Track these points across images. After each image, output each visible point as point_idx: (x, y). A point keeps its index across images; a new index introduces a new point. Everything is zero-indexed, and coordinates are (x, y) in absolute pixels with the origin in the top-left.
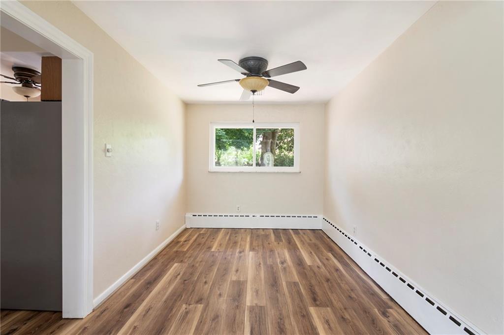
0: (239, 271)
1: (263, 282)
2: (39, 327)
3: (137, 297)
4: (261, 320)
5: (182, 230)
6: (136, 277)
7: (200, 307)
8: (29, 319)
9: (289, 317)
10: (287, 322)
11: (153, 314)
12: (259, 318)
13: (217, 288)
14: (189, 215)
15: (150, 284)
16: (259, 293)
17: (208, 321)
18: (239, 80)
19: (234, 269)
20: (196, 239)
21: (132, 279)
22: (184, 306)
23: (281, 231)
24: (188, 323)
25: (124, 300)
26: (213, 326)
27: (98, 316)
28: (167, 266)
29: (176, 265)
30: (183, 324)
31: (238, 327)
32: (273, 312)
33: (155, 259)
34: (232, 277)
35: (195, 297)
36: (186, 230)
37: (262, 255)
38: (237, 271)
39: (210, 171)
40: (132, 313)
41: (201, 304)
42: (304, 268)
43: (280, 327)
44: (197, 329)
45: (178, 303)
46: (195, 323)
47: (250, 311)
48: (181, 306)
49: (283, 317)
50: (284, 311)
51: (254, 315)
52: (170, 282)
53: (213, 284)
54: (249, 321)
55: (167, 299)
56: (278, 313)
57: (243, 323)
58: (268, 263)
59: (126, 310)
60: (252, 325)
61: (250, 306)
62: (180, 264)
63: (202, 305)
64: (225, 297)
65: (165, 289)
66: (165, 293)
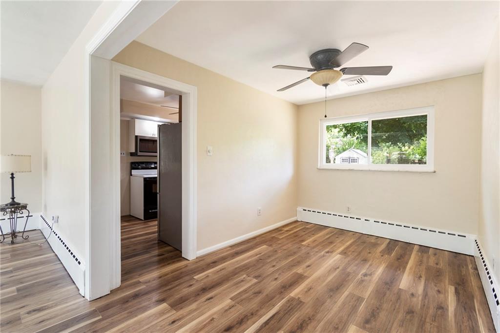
0: (310, 267)
1: (325, 284)
2: (172, 257)
3: (224, 259)
4: (291, 311)
5: (291, 221)
6: (232, 247)
7: (255, 281)
8: (171, 252)
9: (319, 321)
10: (313, 324)
11: (223, 272)
12: (291, 309)
13: (278, 273)
14: (300, 209)
15: (237, 254)
16: (311, 290)
17: (251, 292)
18: (309, 78)
19: (307, 264)
20: (297, 231)
21: (230, 247)
22: (245, 276)
23: (400, 243)
24: (237, 287)
25: (214, 258)
26: (251, 297)
27: (197, 262)
28: (258, 245)
29: (265, 246)
30: (234, 287)
31: (267, 306)
32: (307, 311)
33: (255, 238)
34: (300, 270)
35: (257, 274)
36: (296, 222)
37: (349, 261)
38: (309, 266)
39: (319, 168)
40: (213, 268)
41: (257, 279)
42: (389, 289)
43: (301, 324)
44: (239, 294)
45: (243, 273)
46: (242, 289)
47: (288, 301)
48: (242, 275)
49: (313, 319)
50: (320, 314)
51: (288, 305)
52: (249, 257)
53: (278, 270)
54: (280, 308)
55: (239, 267)
56: (312, 313)
57: (274, 306)
58: (348, 270)
59: (211, 264)
60: (280, 311)
61: (292, 297)
62: (267, 247)
63: (256, 281)
64: (279, 282)
65: (243, 260)
66: (240, 263)
